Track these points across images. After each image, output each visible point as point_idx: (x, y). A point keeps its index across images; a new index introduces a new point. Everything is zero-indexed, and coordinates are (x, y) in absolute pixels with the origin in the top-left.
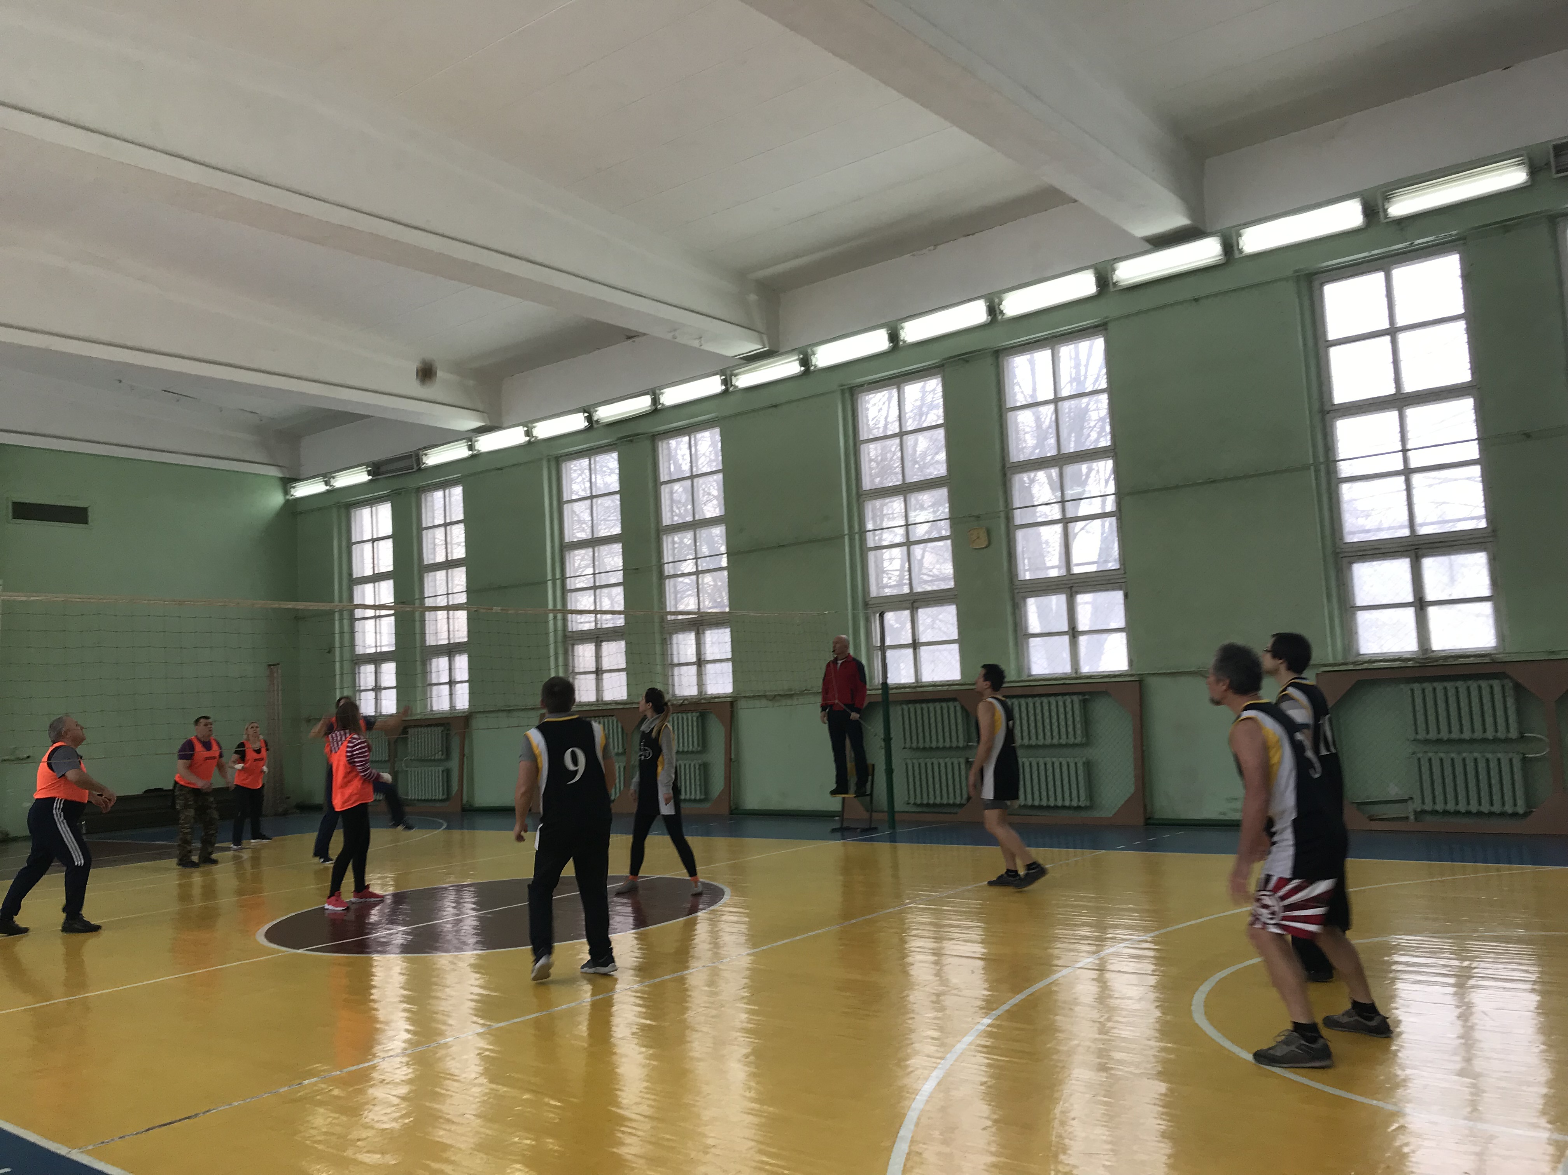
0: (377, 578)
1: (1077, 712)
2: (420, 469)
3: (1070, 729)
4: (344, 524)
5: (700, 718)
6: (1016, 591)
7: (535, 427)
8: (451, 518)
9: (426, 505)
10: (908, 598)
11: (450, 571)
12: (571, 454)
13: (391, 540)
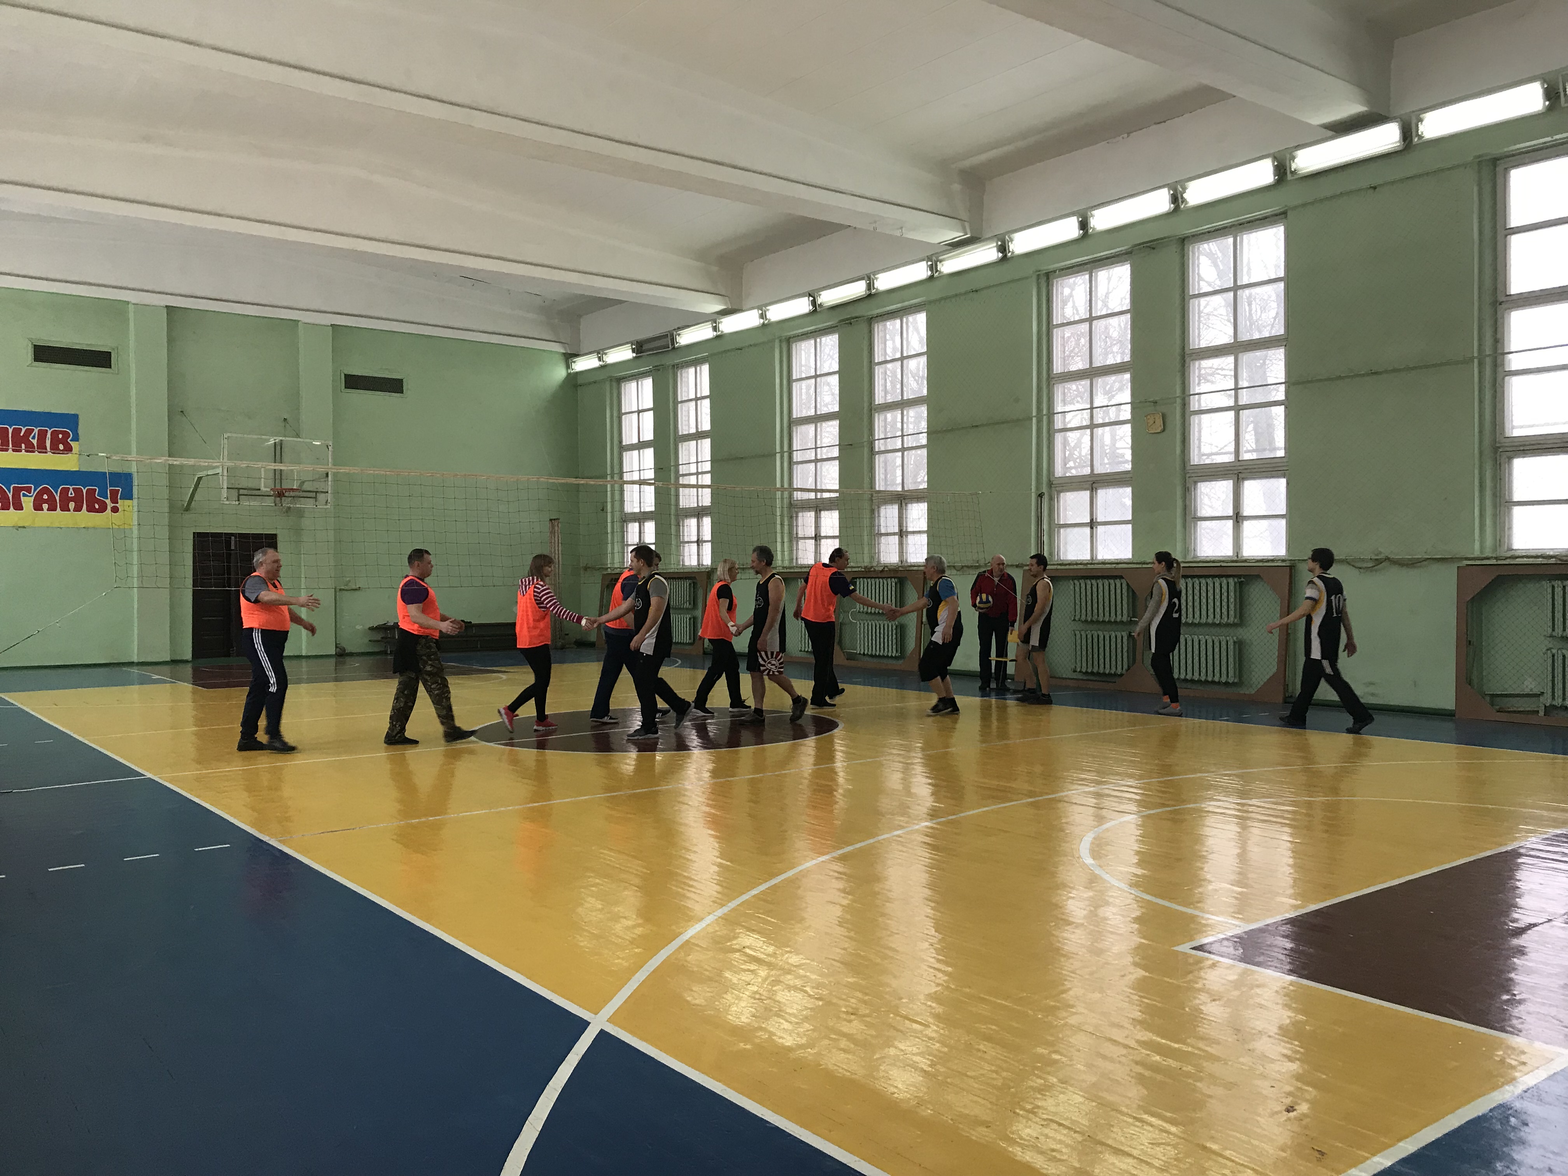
0: (641, 445)
1: (1232, 594)
2: (674, 348)
3: (1224, 610)
4: (615, 395)
5: (898, 585)
6: (1188, 475)
7: (768, 310)
8: (701, 393)
9: (681, 380)
10: (1089, 479)
11: (699, 441)
12: (798, 336)
13: (652, 412)
